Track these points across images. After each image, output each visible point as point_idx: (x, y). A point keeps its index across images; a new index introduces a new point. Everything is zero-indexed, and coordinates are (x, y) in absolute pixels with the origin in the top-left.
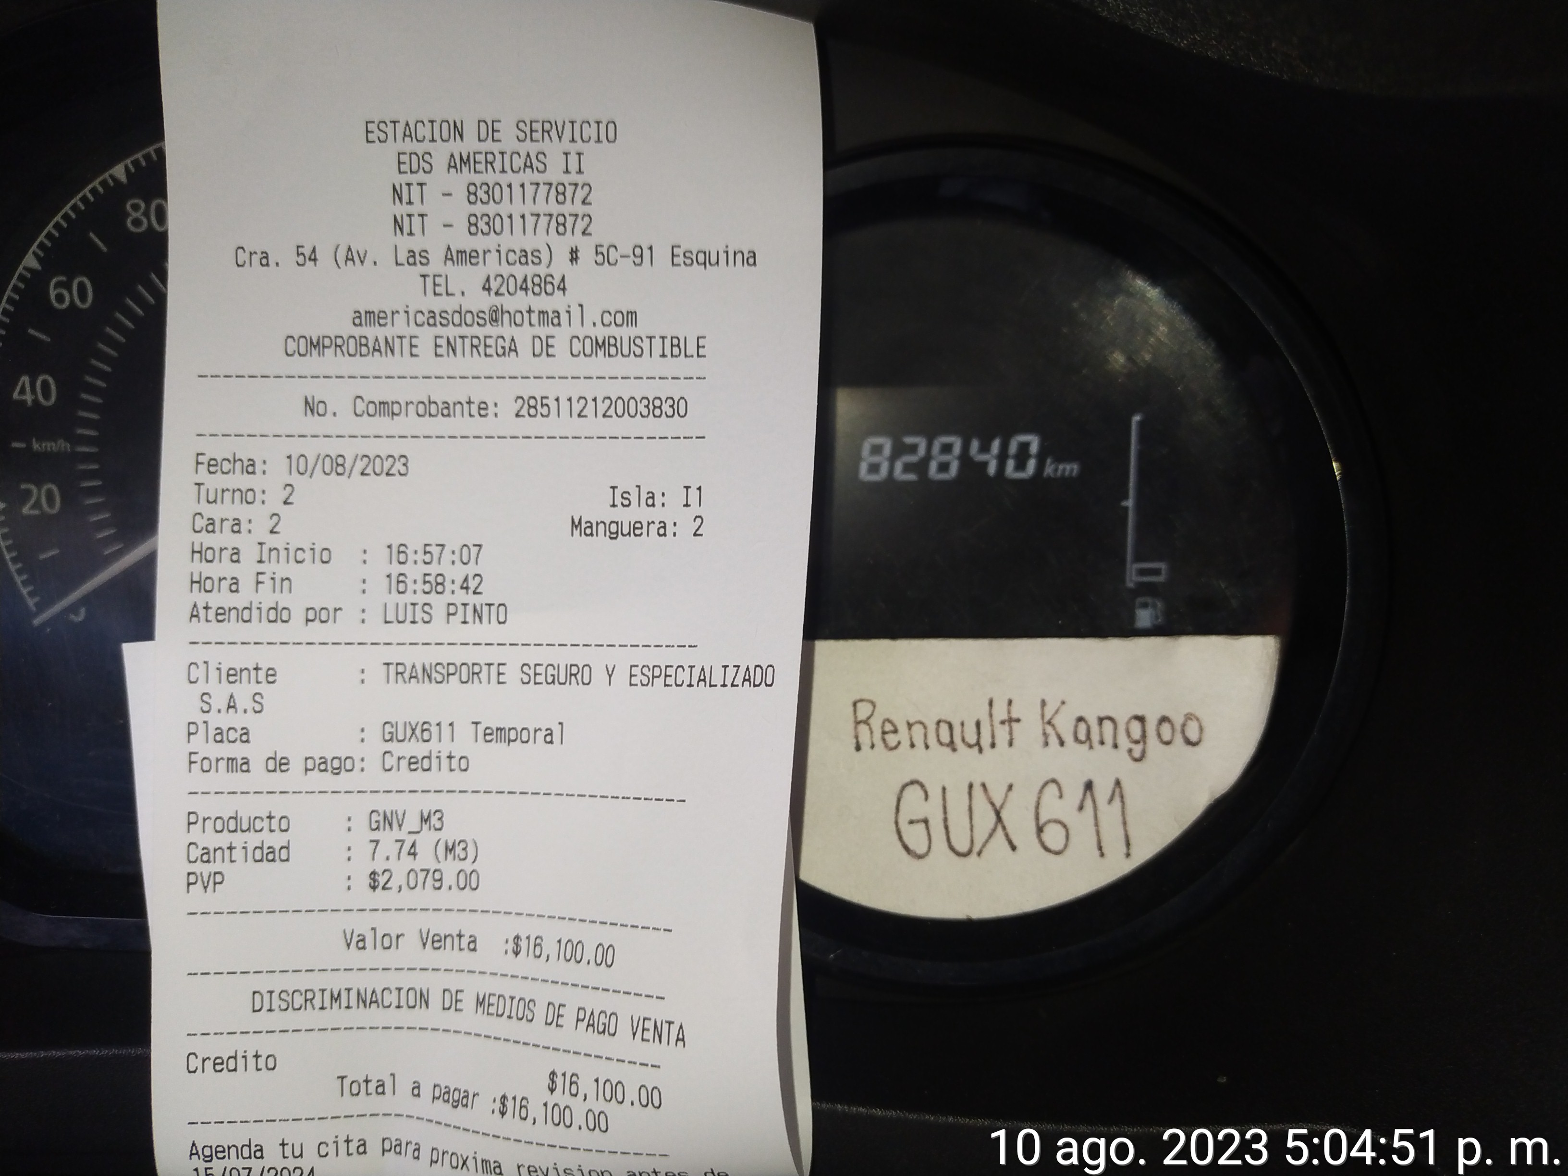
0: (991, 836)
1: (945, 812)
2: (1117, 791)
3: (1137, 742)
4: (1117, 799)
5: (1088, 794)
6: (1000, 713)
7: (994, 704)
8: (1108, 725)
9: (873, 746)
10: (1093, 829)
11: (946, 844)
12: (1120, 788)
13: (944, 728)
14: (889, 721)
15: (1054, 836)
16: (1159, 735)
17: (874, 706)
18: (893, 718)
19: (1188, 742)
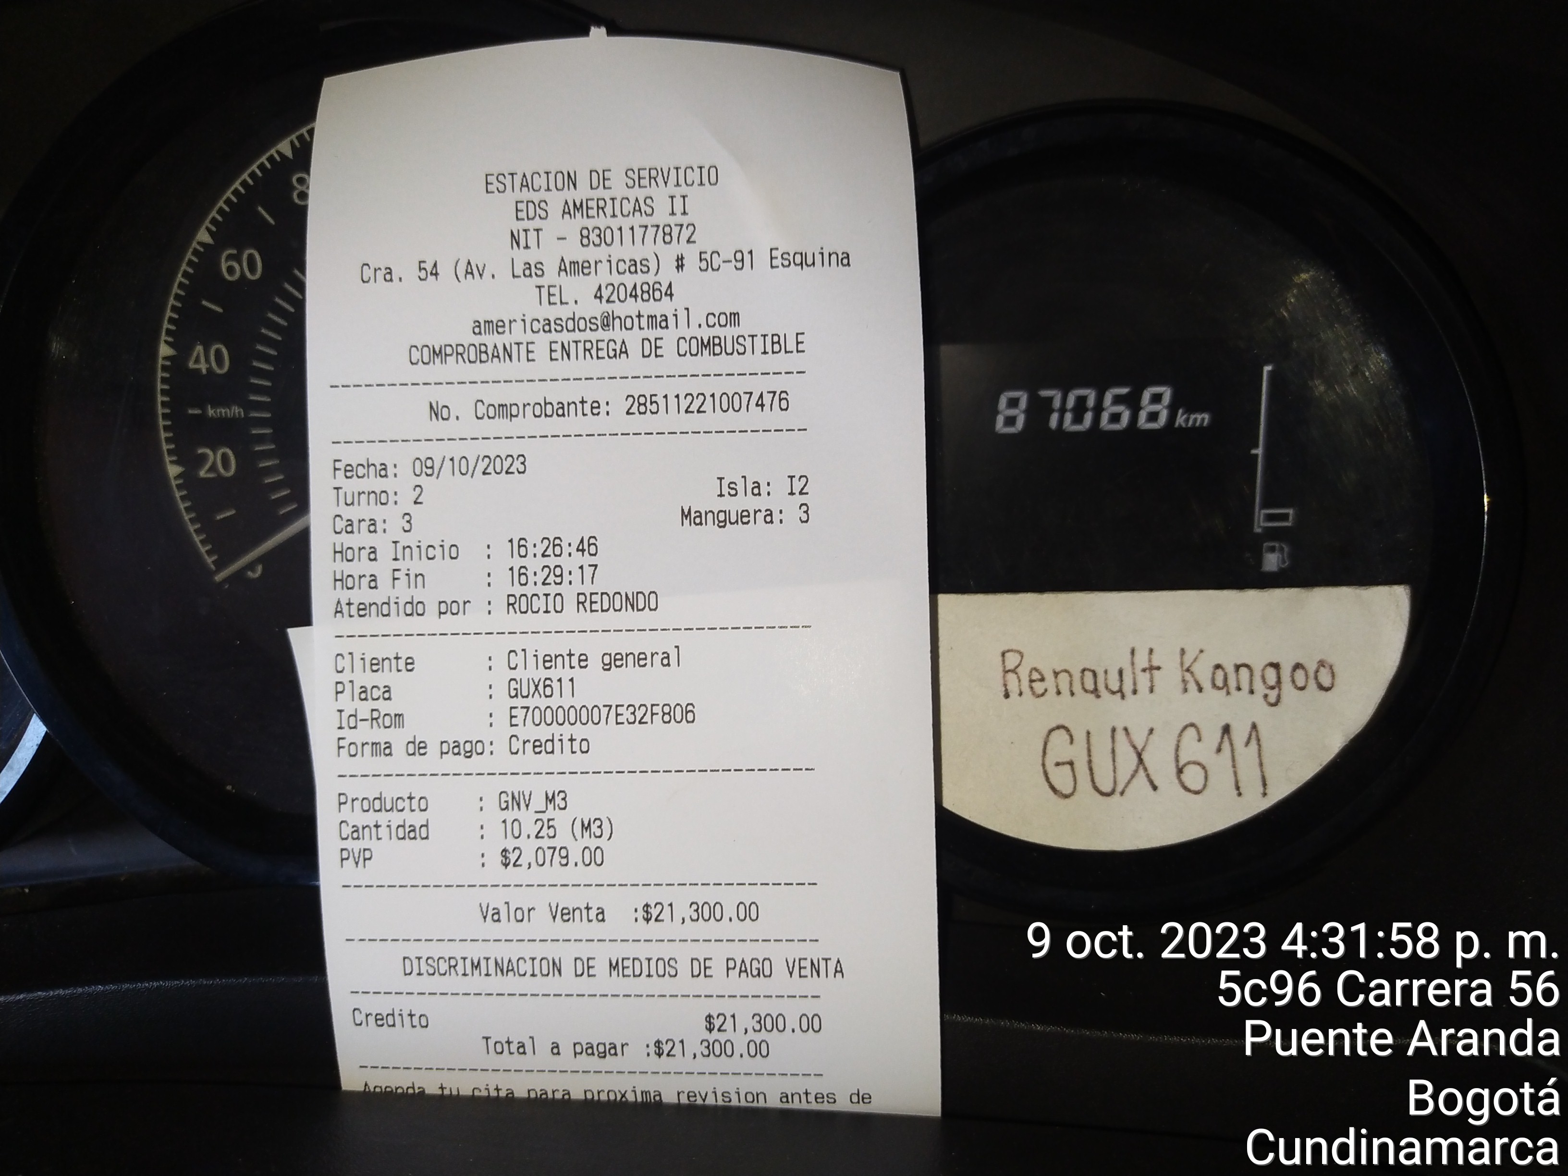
0: (1133, 776)
1: (1090, 756)
2: (1254, 734)
3: (1272, 688)
4: (1254, 742)
5: (1226, 737)
6: (1142, 661)
7: (1136, 653)
8: (1244, 672)
9: (1021, 694)
10: (1231, 770)
11: (1090, 783)
12: (1257, 731)
13: (1089, 676)
14: (1036, 670)
15: (1193, 776)
16: (1293, 681)
17: (1022, 657)
18: (1039, 667)
19: (1321, 687)
